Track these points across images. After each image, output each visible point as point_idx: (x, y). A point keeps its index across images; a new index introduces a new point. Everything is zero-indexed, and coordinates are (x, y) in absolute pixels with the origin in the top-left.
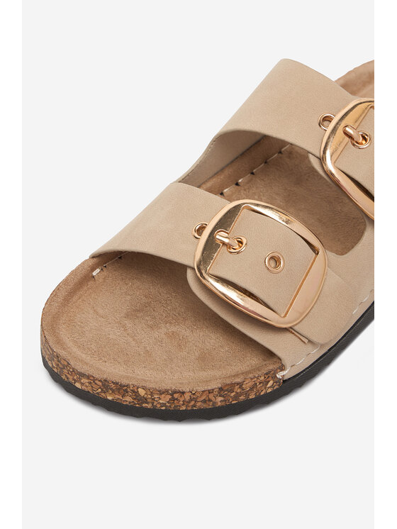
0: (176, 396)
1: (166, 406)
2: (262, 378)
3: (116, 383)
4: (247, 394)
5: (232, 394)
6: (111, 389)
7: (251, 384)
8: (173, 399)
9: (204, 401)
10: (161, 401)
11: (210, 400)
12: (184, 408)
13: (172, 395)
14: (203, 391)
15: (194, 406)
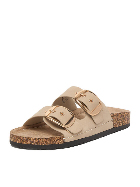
0: (39, 140)
1: (37, 143)
2: (59, 138)
3: (26, 138)
4: (56, 142)
5: (52, 141)
6: (25, 140)
7: (56, 139)
8: (38, 141)
9: (45, 142)
10: (36, 142)
11: (47, 142)
12: (41, 144)
13: (38, 140)
14: (45, 139)
15: (43, 144)
